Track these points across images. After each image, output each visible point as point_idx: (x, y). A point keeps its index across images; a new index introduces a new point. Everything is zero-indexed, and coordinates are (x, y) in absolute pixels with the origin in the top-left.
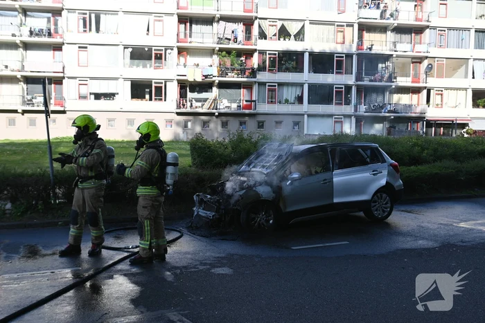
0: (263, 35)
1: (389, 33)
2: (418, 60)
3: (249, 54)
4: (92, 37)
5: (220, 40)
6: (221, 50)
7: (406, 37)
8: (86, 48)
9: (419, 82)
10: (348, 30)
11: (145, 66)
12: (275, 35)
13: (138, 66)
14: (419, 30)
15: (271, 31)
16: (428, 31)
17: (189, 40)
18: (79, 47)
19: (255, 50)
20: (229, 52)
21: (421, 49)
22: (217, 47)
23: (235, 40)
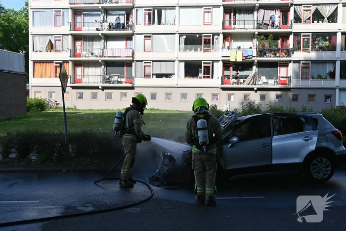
0: (298, 20)
3: (285, 36)
4: (155, 28)
5: (259, 26)
6: (260, 34)
8: (150, 37)
11: (196, 50)
12: (309, 19)
13: (190, 50)
15: (306, 15)
17: (233, 26)
18: (145, 37)
19: (291, 33)
20: (266, 35)
22: (257, 31)
23: (273, 25)
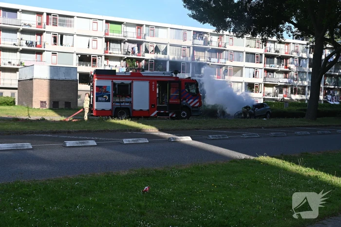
0: (147, 51)
1: (206, 52)
2: (221, 66)
4: (58, 48)
5: (128, 53)
6: (128, 58)
7: (214, 54)
9: (220, 78)
10: (187, 50)
11: (87, 65)
12: (153, 51)
13: (83, 65)
14: (221, 51)
15: (151, 49)
16: (224, 52)
17: (109, 51)
18: (52, 53)
19: (143, 59)
20: (132, 59)
21: (222, 61)
22: (126, 56)
23: (134, 53)
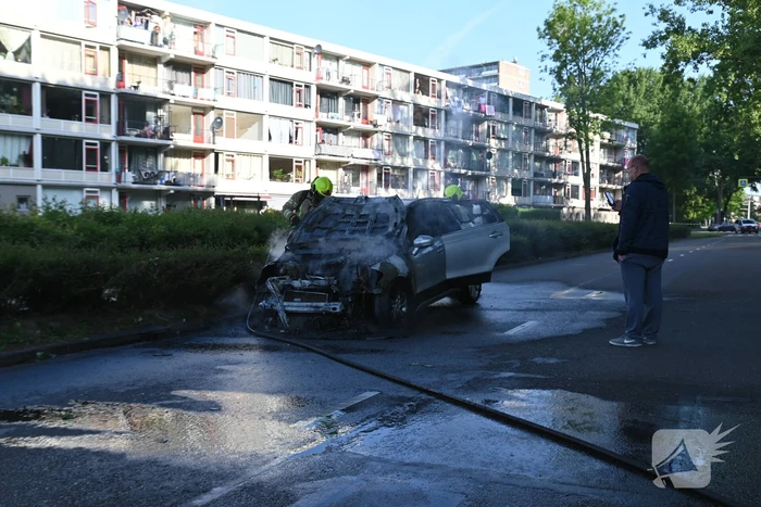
1: (160, 67)
2: (201, 111)
7: (183, 76)
10: (102, 55)
14: (201, 69)
16: (212, 70)
21: (206, 96)
